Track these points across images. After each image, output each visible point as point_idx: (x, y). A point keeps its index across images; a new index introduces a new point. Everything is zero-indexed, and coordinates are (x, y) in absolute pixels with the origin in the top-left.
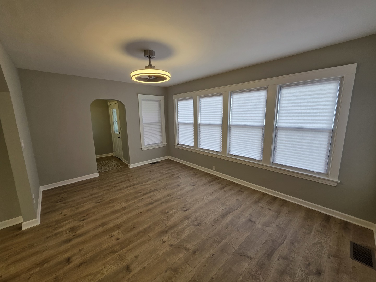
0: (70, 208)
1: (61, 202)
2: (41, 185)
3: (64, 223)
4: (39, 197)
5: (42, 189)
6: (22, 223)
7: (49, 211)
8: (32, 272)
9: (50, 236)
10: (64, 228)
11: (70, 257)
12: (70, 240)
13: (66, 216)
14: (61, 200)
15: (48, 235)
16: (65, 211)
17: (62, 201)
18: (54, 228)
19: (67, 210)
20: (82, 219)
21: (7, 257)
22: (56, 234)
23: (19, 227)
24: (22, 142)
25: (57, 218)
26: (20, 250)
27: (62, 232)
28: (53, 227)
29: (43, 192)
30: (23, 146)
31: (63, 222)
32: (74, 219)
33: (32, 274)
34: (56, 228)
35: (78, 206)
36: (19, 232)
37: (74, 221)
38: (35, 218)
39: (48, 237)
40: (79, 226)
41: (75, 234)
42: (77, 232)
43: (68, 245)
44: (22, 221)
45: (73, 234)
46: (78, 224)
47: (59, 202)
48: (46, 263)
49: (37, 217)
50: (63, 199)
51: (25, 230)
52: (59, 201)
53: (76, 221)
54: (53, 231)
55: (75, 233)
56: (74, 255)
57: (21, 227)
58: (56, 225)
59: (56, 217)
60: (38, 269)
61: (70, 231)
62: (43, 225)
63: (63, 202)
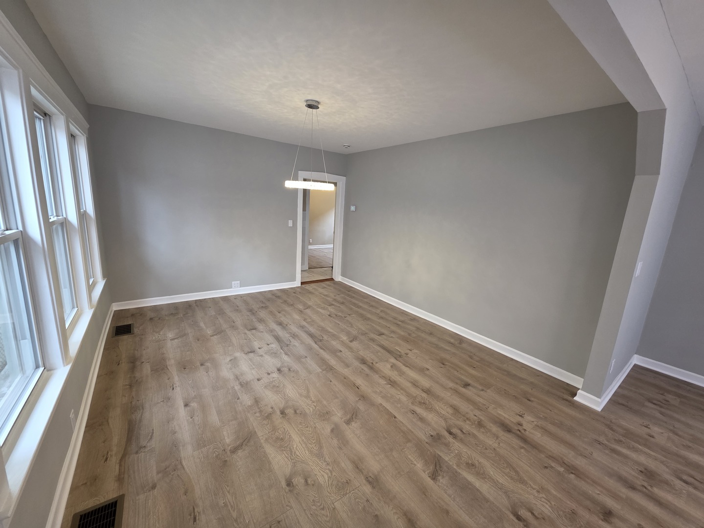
0: (670, 434)
1: (658, 408)
2: (638, 352)
3: (640, 447)
4: (624, 370)
5: (637, 360)
6: (579, 389)
7: (626, 403)
8: (553, 464)
9: (603, 442)
10: (634, 455)
11: (613, 512)
12: (633, 488)
13: (652, 439)
14: (661, 404)
15: (602, 439)
16: (655, 430)
17: (661, 407)
18: (617, 439)
19: (661, 431)
20: (685, 477)
21: (542, 416)
22: (614, 451)
23: (573, 392)
24: (639, 266)
25: (631, 427)
26: (556, 421)
27: (626, 457)
28: (616, 434)
29: (635, 366)
30: (638, 272)
31: (640, 445)
32: (665, 459)
33: (552, 467)
34: (621, 441)
35: (690, 444)
36: (570, 398)
37: (662, 462)
38: (599, 396)
39: (600, 443)
40: (666, 483)
41: (649, 488)
42: (656, 490)
43: (624, 492)
44: (580, 387)
45: (646, 484)
46: (668, 477)
47: (654, 404)
48: (574, 474)
49: (602, 398)
50: (665, 404)
51: (577, 402)
52: (655, 402)
53: (667, 467)
54: (613, 440)
55: (651, 486)
56: (623, 520)
57: (575, 395)
58: (623, 436)
59: (631, 422)
60: (562, 470)
61: (641, 471)
62: (604, 417)
63: (663, 410)
